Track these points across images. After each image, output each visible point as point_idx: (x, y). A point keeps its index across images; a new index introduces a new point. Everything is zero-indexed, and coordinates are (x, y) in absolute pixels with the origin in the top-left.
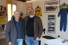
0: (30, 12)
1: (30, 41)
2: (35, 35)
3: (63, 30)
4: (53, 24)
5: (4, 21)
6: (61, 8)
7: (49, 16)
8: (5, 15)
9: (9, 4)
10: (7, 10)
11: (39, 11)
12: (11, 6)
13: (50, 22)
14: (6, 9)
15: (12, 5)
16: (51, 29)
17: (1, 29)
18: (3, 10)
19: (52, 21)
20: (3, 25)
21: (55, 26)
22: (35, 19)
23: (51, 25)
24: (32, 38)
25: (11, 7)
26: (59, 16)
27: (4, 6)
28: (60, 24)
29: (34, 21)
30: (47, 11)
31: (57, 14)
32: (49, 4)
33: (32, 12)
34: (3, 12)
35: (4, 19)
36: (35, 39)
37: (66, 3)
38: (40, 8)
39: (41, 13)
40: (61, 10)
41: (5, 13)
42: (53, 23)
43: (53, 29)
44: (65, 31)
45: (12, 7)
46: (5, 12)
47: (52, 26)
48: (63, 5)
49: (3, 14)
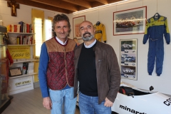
0: (84, 35)
3: (154, 73)
4: (133, 60)
5: (28, 54)
7: (123, 43)
8: (29, 42)
9: (38, 17)
10: (34, 32)
11: (101, 32)
12: (41, 22)
13: (125, 56)
14: (30, 28)
15: (43, 21)
16: (127, 71)
17: (22, 72)
18: (25, 32)
19: (130, 53)
20: (24, 63)
21: (136, 63)
23: (127, 61)
24: (93, 99)
25: (41, 25)
26: (144, 43)
27: (27, 22)
28: (149, 60)
29: (94, 56)
30: (118, 31)
32: (123, 16)
33: (90, 34)
34: (25, 36)
35: (28, 50)
37: (161, 15)
38: (103, 25)
39: (106, 36)
40: (149, 29)
41: (30, 38)
42: (132, 58)
43: (132, 71)
45: (43, 24)
46: (30, 35)
47: (130, 64)
48: (154, 17)
49: (25, 40)
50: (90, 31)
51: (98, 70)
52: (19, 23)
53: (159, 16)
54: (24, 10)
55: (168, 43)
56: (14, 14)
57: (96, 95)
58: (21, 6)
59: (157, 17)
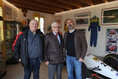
0: (69, 26)
1: (70, 61)
2: (77, 54)
6: (92, 21)
9: (36, 17)
22: (76, 35)
24: (73, 58)
26: (89, 30)
28: (91, 39)
31: (87, 28)
36: (77, 59)
44: (95, 46)
50: (71, 24)
51: (75, 44)
52: (27, 20)
53: (96, 17)
54: (30, 13)
55: (99, 30)
56: (25, 15)
57: (75, 56)
58: (28, 11)
59: (95, 18)
